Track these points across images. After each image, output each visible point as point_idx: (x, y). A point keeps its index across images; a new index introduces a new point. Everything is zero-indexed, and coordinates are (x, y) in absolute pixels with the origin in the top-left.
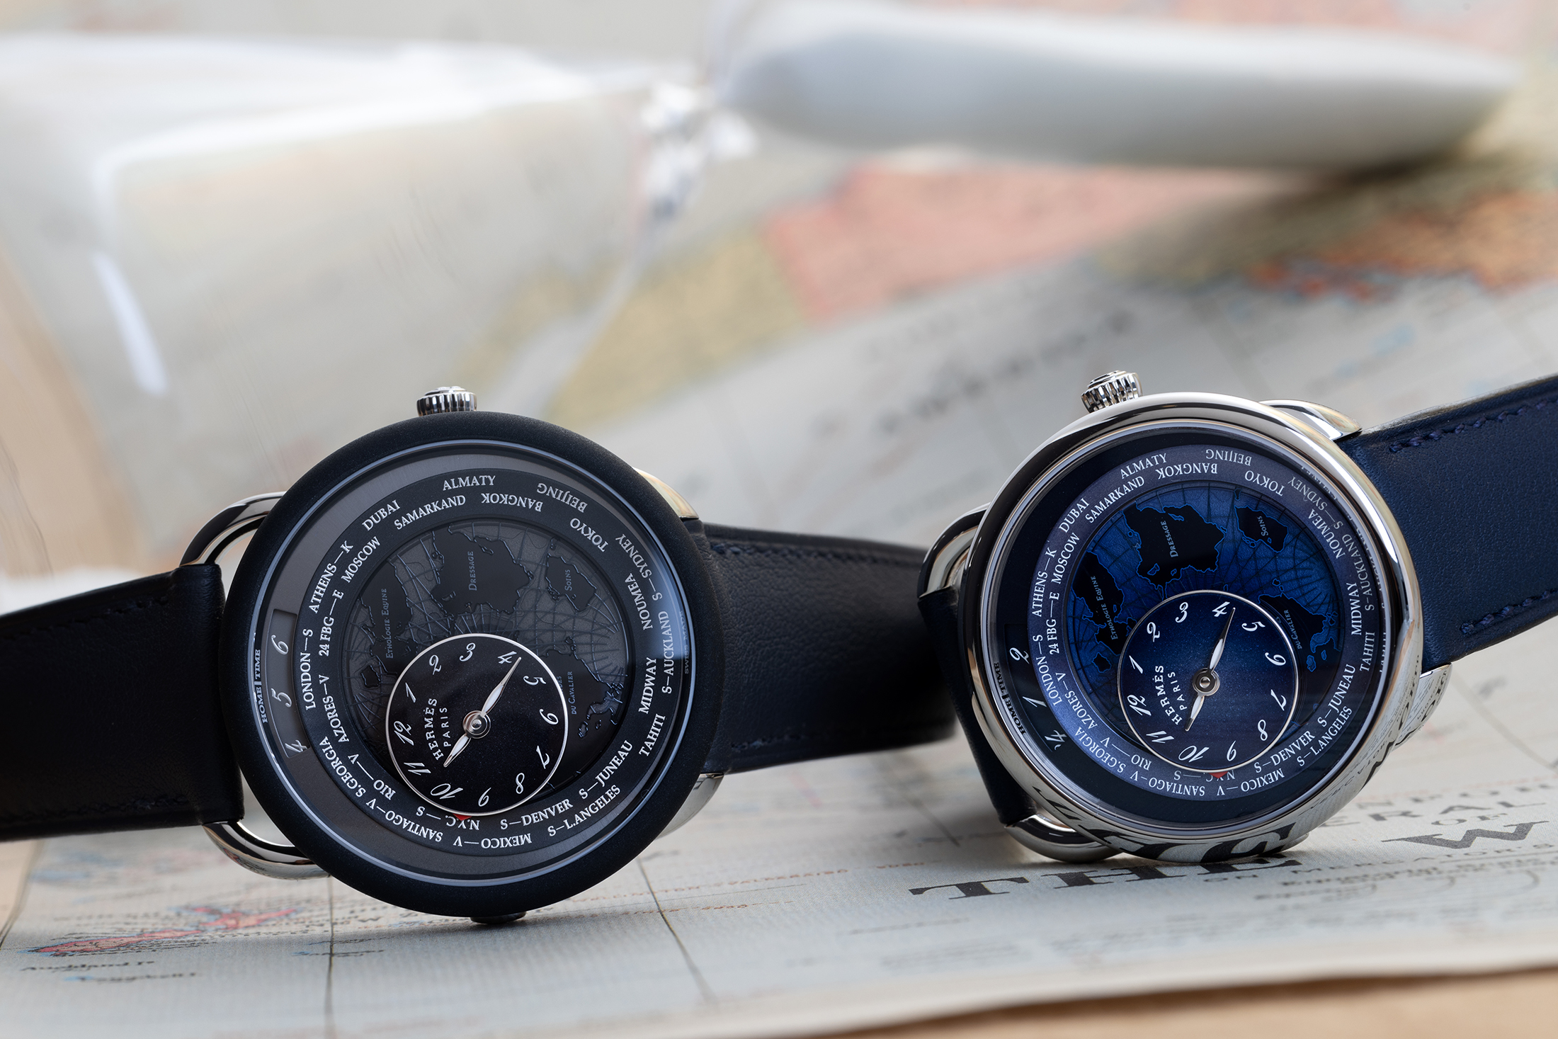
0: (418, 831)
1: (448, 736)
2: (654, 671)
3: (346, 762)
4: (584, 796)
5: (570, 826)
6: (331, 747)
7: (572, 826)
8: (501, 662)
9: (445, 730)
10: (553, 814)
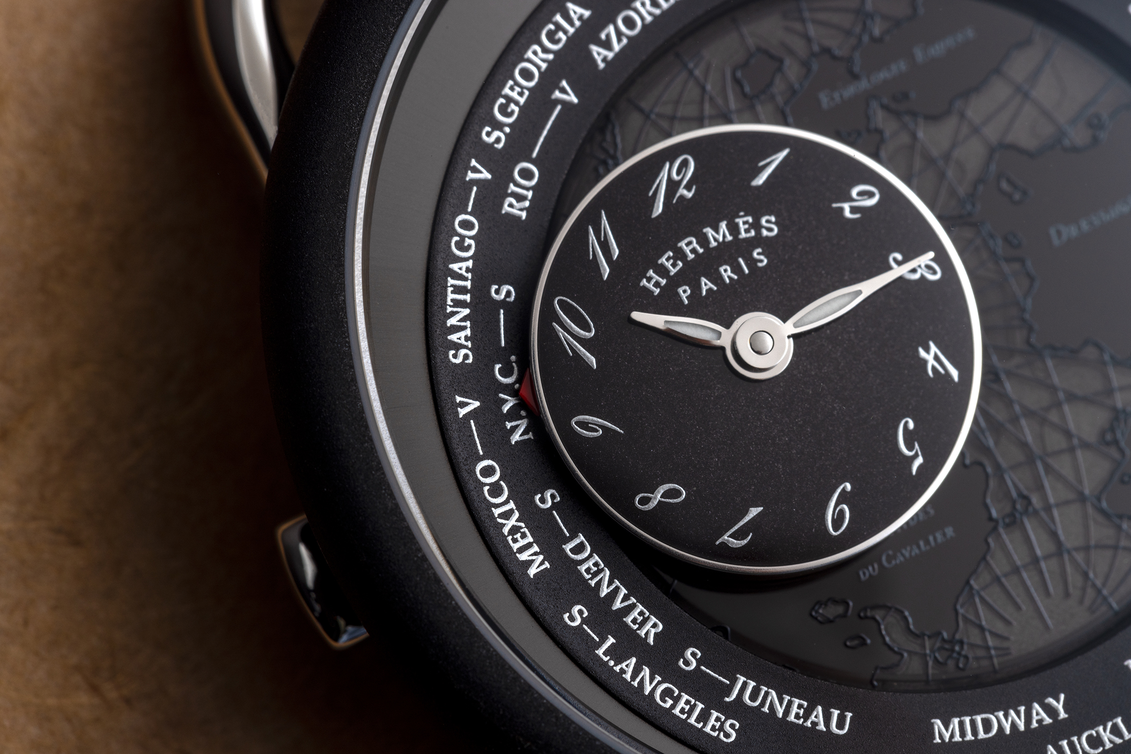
0: (458, 303)
1: (704, 288)
2: (1040, 721)
3: (549, 79)
4: (687, 663)
5: (605, 654)
6: (571, 30)
7: (606, 659)
8: (922, 353)
9: (716, 278)
10: (618, 605)
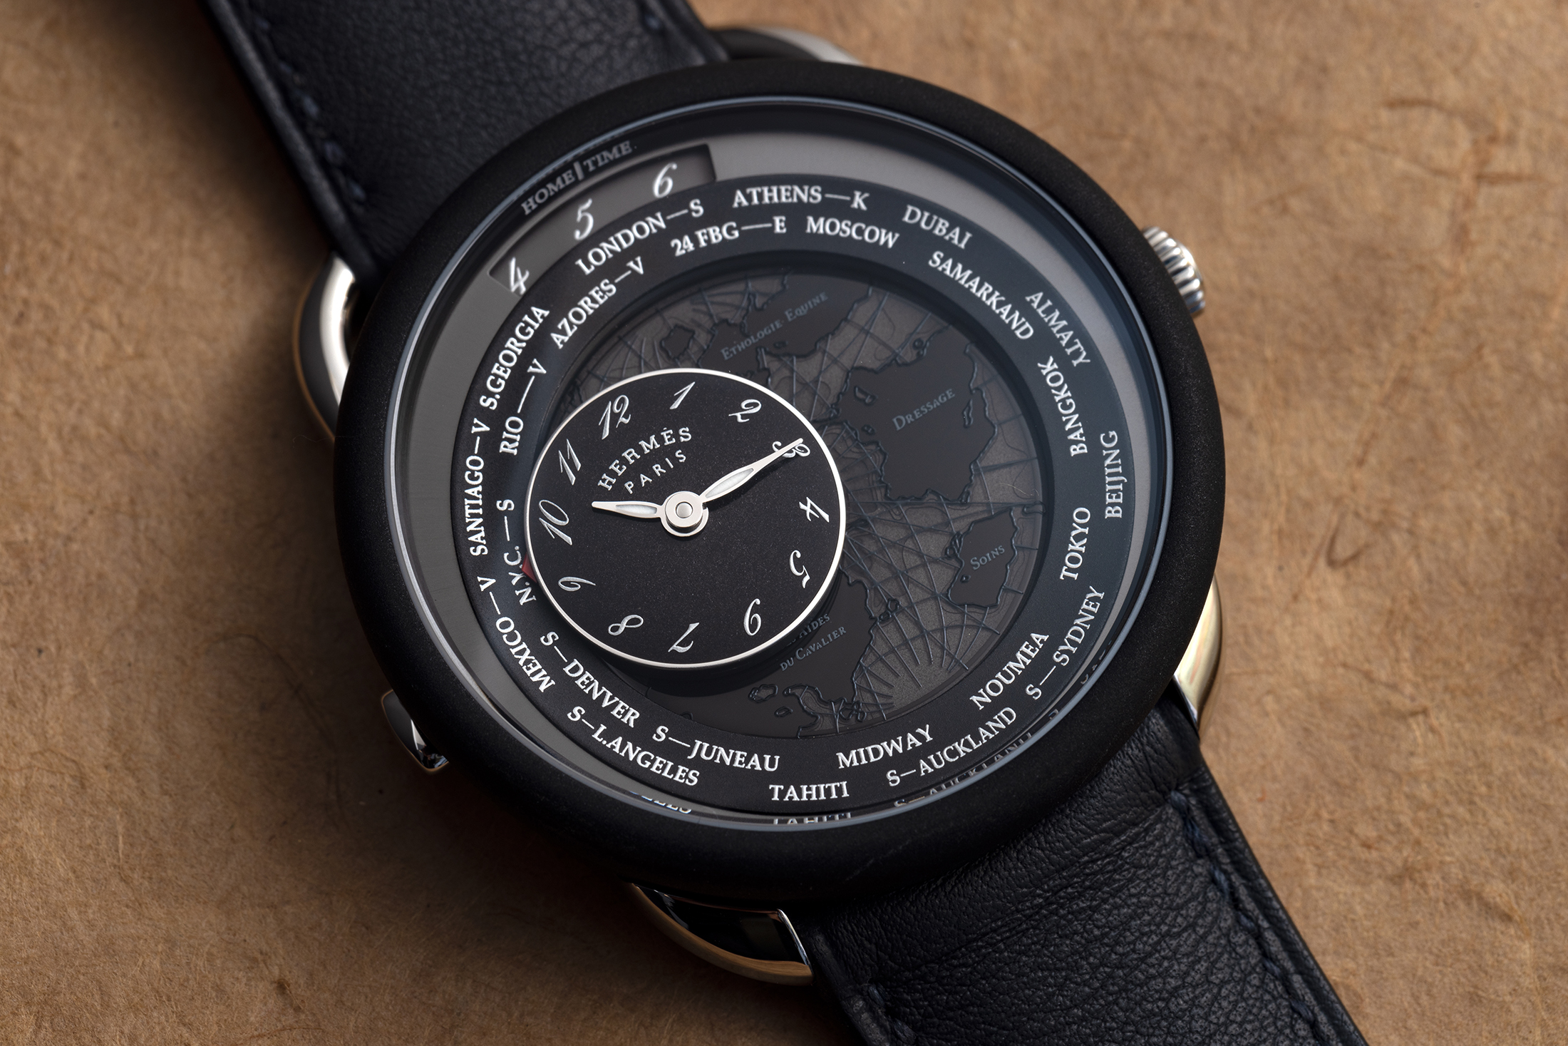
0: (473, 516)
1: (643, 482)
2: (913, 745)
3: (525, 359)
4: (659, 737)
5: (599, 737)
6: (537, 326)
7: (600, 740)
8: (802, 506)
9: (651, 474)
10: (606, 703)
